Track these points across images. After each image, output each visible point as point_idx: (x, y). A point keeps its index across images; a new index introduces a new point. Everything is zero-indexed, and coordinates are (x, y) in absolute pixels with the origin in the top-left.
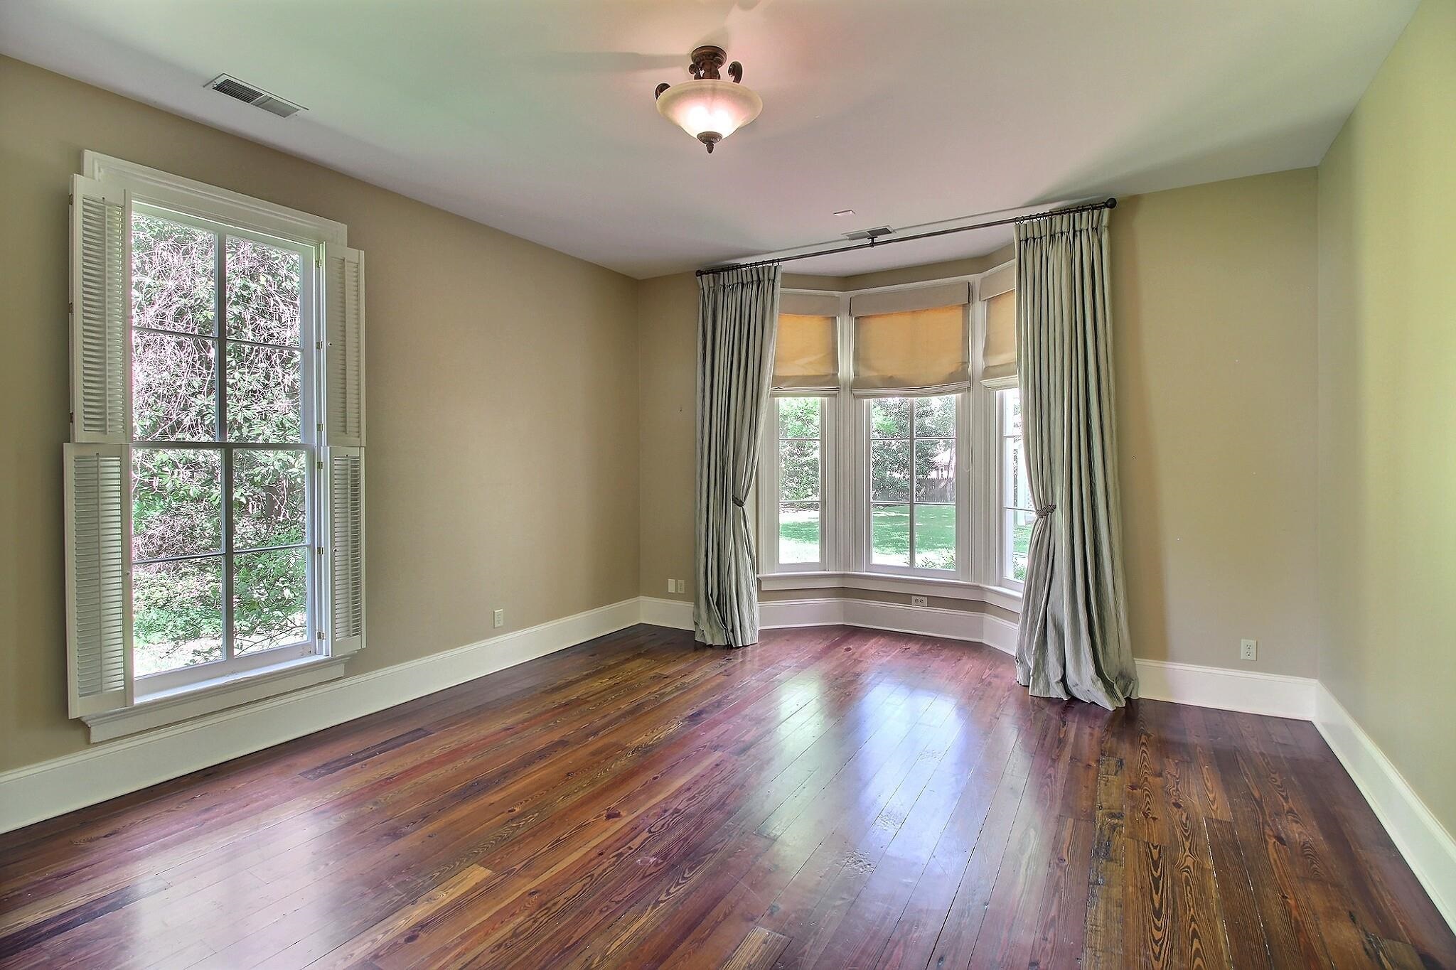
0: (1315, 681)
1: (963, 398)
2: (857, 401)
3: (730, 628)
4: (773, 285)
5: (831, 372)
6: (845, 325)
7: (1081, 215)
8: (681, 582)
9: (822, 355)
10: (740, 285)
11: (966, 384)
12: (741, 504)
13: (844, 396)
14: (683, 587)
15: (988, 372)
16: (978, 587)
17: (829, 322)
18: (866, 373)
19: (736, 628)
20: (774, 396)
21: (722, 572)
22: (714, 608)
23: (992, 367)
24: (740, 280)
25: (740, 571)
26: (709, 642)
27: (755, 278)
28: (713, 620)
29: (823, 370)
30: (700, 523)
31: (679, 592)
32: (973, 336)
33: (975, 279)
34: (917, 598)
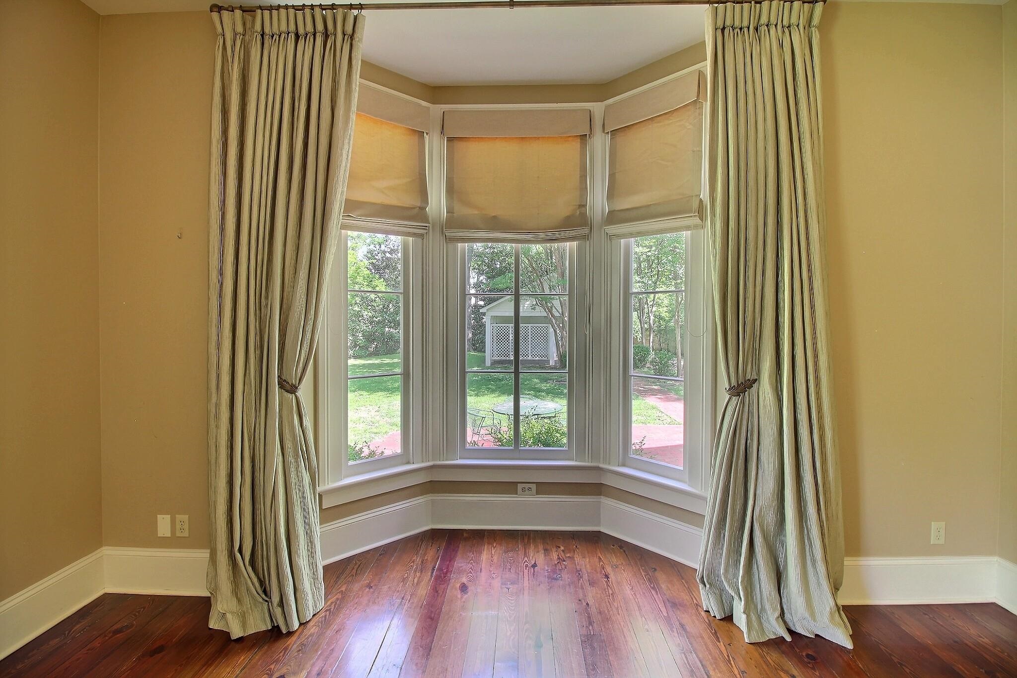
0: (995, 559)
1: (579, 248)
2: (450, 246)
3: (276, 599)
4: (351, 45)
5: (418, 204)
6: (435, 145)
7: (791, 6)
8: (183, 518)
9: (408, 180)
10: (292, 36)
11: (586, 231)
12: (293, 389)
13: (434, 240)
14: (186, 526)
15: (613, 218)
16: (598, 469)
17: (416, 138)
18: (462, 211)
19: (287, 600)
20: (344, 227)
21: (260, 506)
22: (245, 570)
23: (618, 211)
24: (292, 28)
25: (292, 498)
26: (236, 632)
27: (320, 27)
28: (243, 589)
29: (409, 200)
30: (217, 427)
31: (178, 534)
32: (592, 177)
33: (597, 108)
34: (524, 485)
